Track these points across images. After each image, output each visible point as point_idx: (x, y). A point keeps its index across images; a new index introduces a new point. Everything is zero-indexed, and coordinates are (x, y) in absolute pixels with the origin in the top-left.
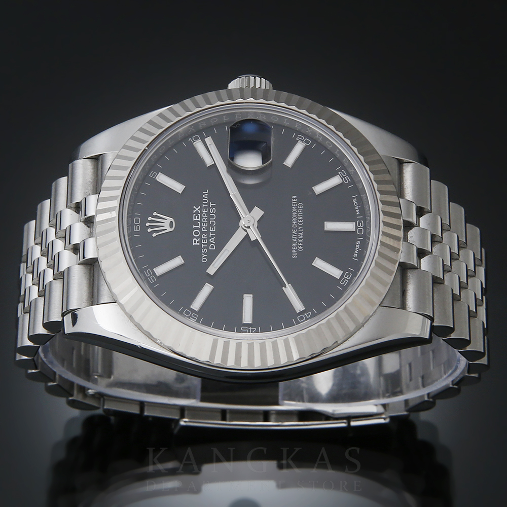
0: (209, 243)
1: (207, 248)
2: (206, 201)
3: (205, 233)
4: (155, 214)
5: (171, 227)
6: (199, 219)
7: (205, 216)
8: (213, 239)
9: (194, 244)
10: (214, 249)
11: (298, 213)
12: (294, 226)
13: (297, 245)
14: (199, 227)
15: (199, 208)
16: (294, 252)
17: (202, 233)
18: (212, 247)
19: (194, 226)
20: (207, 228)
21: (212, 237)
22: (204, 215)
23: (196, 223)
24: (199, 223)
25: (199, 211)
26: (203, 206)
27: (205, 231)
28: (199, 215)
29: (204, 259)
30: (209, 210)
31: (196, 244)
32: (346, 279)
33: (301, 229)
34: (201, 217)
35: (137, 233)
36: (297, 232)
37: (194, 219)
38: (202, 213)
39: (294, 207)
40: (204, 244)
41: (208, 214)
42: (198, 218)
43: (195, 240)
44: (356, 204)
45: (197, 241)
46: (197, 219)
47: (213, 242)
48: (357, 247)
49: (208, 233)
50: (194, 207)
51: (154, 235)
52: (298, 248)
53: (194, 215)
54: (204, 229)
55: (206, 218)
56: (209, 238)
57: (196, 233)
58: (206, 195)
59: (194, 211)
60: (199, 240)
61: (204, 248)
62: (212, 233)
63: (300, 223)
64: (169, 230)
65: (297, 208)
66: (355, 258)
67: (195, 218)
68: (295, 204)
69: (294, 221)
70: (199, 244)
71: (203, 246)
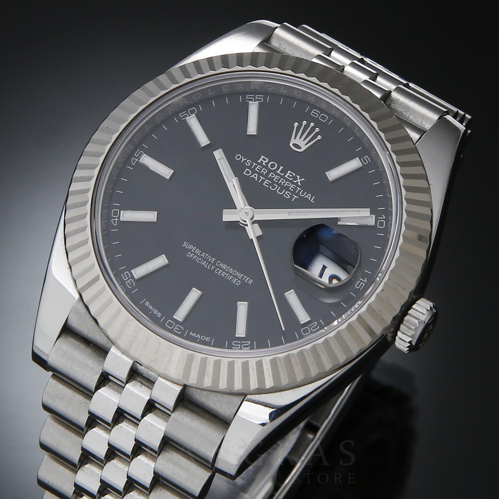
0: (254, 172)
1: (250, 167)
2: (302, 194)
3: (268, 174)
4: (319, 137)
5: (294, 145)
6: (286, 176)
7: (286, 184)
8: (256, 178)
9: (263, 157)
10: (244, 173)
11: (231, 275)
12: (219, 264)
13: (195, 254)
14: (278, 172)
15: (299, 184)
16: (191, 247)
17: (269, 171)
18: (248, 172)
19: (281, 167)
20: (271, 179)
21: (259, 178)
22: (288, 184)
23: (284, 171)
24: (283, 174)
25: (295, 182)
26: (299, 189)
27: (270, 175)
28: (291, 179)
29: (239, 157)
30: (290, 191)
31: (261, 159)
32: (128, 280)
33: (211, 267)
34: (287, 180)
35: (310, 111)
36: (210, 262)
37: (289, 172)
38: (292, 182)
39: (240, 276)
40: (256, 166)
41: (287, 188)
42: (288, 176)
43: (266, 160)
44: (203, 338)
45: (264, 162)
46: (288, 174)
47: (253, 176)
48: (156, 312)
49: (266, 176)
50: (303, 179)
51: (296, 124)
52: (192, 253)
53: (294, 175)
54: (272, 175)
55: (284, 184)
56: (260, 174)
57: (273, 166)
58: (310, 198)
59: (298, 177)
60: (264, 164)
61: (252, 164)
62: (263, 181)
63: (218, 271)
64: (293, 141)
65: (236, 277)
66: (145, 302)
67: (290, 174)
68: (242, 278)
69: (224, 266)
70: (259, 161)
71: (255, 164)
